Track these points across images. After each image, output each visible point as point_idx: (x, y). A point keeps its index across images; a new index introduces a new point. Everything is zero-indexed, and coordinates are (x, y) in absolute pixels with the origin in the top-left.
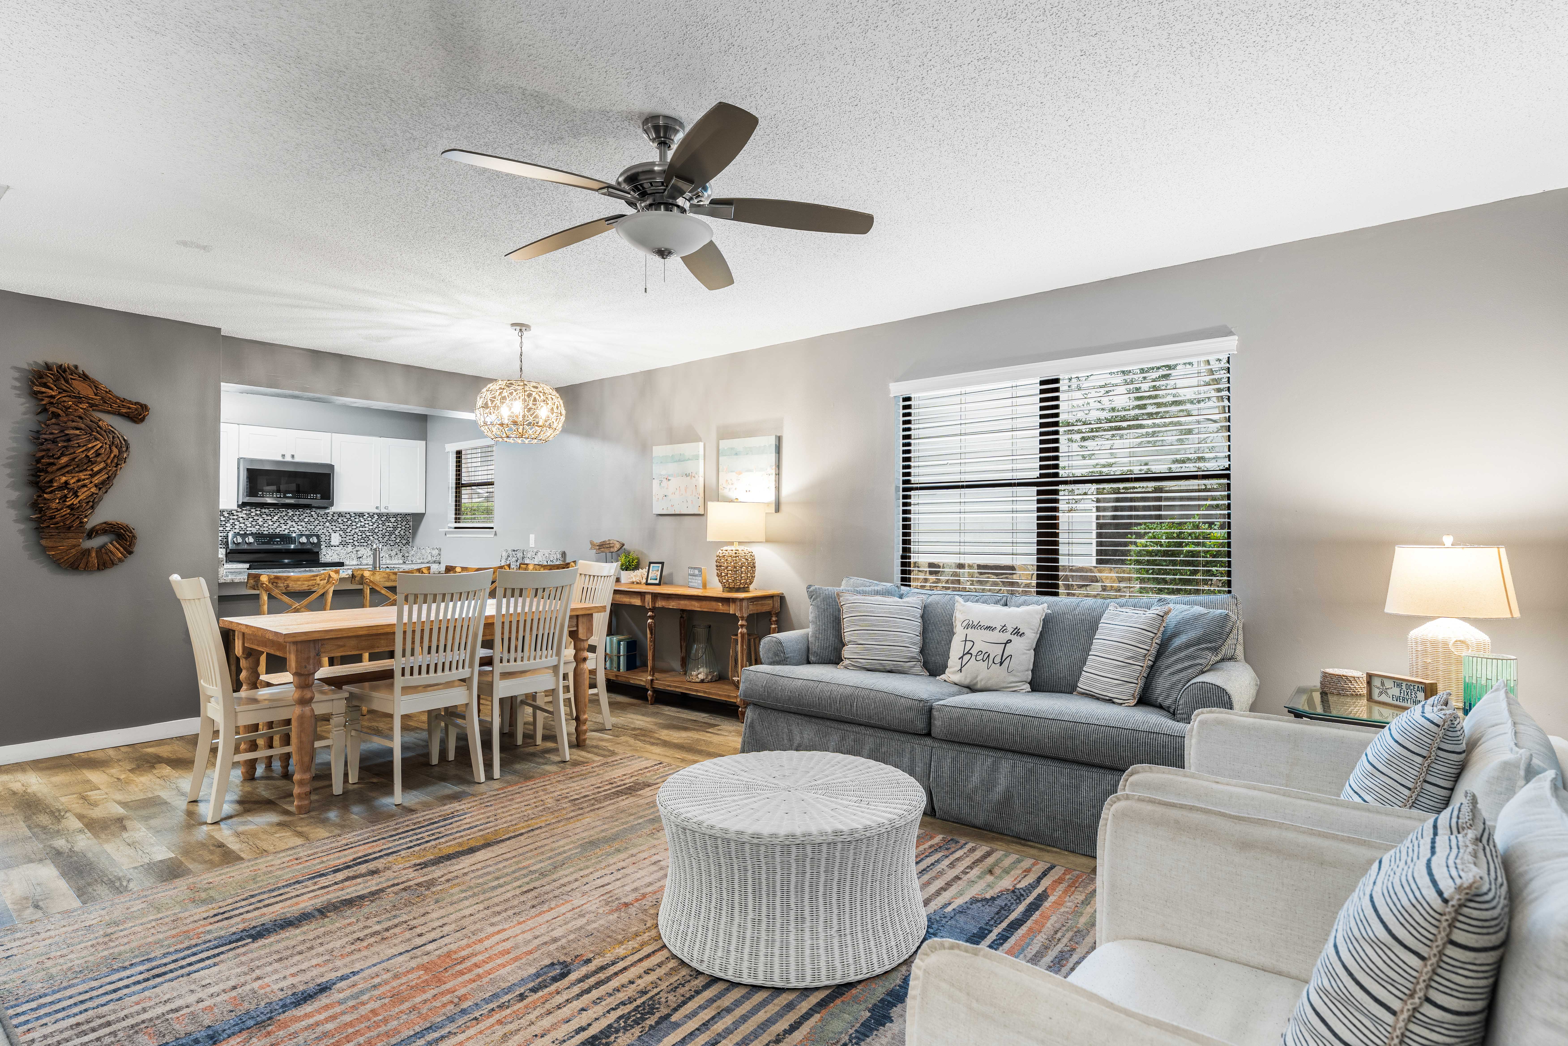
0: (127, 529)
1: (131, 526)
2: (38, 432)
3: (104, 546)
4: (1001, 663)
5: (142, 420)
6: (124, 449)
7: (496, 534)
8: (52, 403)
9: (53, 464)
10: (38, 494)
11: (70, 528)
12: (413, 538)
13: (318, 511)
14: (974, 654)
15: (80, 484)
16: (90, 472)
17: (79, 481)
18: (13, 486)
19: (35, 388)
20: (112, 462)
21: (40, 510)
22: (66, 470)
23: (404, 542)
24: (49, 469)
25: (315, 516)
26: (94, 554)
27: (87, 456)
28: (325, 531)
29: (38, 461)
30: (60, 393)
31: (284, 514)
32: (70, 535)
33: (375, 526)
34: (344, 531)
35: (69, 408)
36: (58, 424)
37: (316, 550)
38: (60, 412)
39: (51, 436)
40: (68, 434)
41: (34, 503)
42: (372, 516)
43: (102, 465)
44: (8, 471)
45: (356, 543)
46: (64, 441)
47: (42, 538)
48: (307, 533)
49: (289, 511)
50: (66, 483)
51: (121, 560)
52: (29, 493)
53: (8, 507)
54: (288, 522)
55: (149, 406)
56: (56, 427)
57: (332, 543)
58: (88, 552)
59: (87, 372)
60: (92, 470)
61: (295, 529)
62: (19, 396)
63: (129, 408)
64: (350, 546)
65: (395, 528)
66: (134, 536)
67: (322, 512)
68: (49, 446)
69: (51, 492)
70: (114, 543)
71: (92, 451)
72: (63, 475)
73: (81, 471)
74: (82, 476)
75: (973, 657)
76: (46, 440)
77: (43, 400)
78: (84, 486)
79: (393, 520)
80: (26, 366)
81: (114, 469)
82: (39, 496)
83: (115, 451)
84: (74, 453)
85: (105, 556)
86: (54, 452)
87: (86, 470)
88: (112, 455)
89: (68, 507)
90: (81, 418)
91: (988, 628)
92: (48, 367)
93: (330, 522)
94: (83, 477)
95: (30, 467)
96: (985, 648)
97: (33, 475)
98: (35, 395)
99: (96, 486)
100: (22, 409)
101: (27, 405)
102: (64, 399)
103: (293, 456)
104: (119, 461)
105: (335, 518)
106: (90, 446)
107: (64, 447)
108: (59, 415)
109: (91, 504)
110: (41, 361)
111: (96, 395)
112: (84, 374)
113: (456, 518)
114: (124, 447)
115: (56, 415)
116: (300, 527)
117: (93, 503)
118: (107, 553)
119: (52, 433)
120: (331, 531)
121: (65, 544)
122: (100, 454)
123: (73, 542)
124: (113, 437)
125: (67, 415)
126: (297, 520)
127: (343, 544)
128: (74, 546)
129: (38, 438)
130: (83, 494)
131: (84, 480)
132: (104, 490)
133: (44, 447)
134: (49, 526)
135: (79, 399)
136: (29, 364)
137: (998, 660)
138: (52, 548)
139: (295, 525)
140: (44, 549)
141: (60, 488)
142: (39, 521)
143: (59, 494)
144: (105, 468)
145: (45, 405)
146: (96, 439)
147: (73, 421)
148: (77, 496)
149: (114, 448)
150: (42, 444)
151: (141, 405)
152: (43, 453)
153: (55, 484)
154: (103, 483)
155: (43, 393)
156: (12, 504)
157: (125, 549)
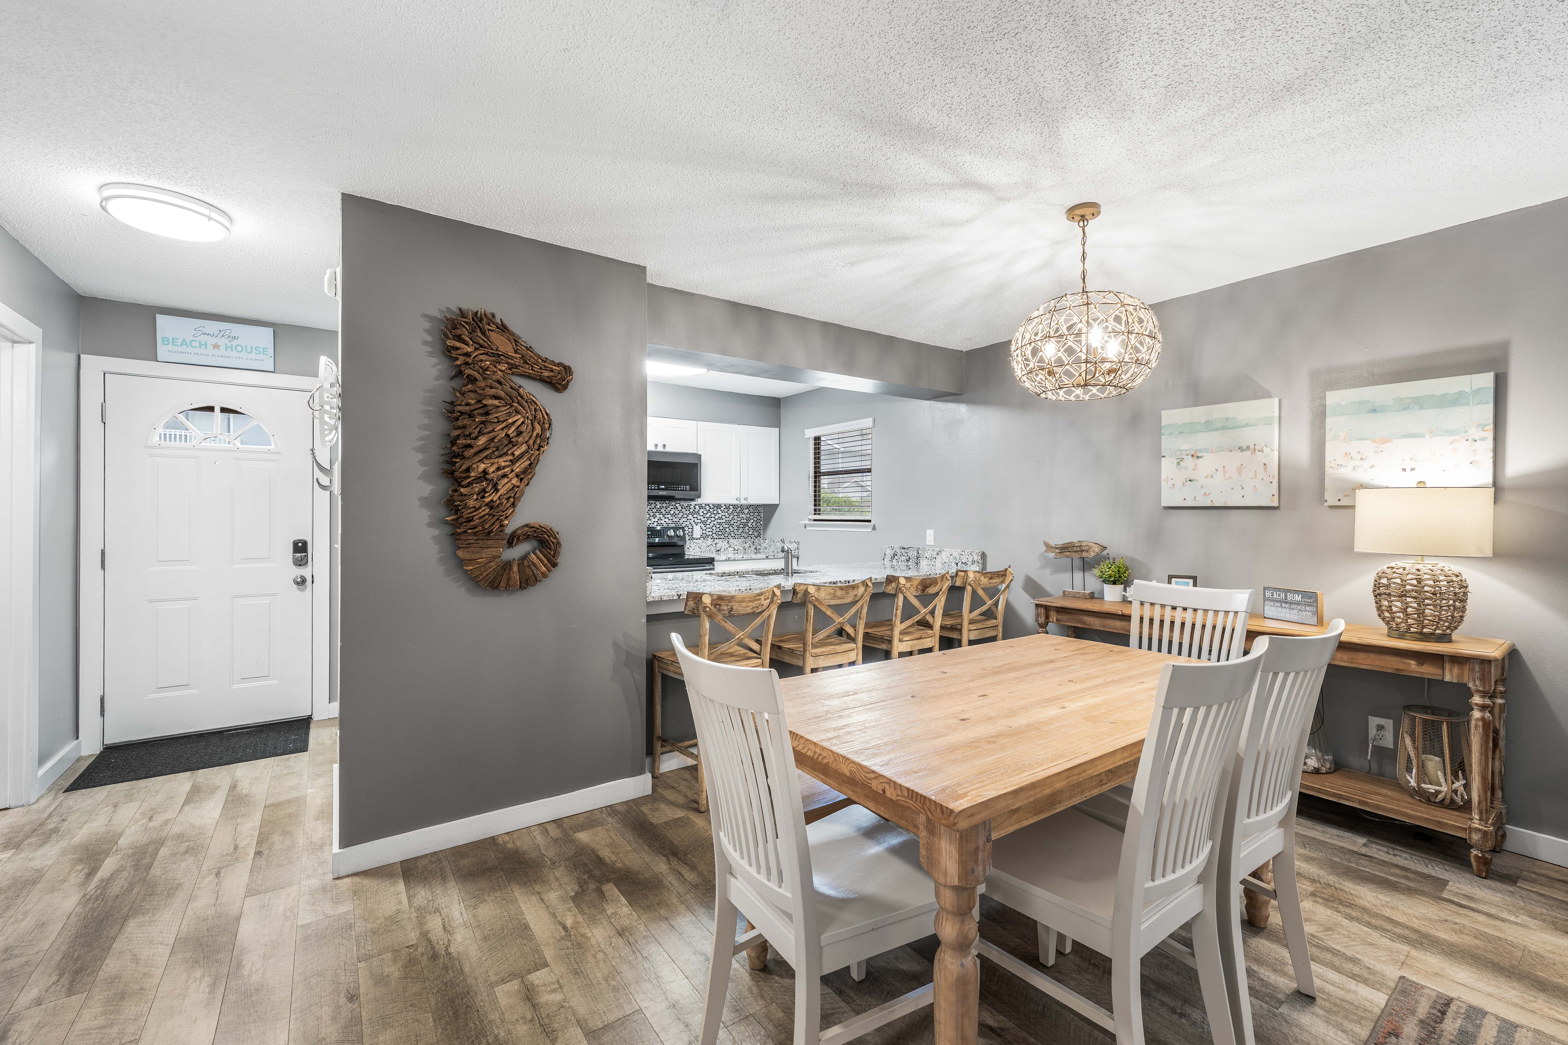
0: (551, 533)
1: (555, 529)
2: (452, 403)
3: (525, 557)
5: (565, 387)
6: (547, 426)
7: (874, 528)
8: (467, 364)
9: (469, 446)
10: (454, 488)
11: (489, 533)
12: (765, 529)
13: (682, 503)
15: (500, 473)
16: (511, 457)
17: (498, 469)
18: (425, 477)
19: (450, 343)
20: (534, 442)
21: (457, 510)
22: (485, 455)
23: (756, 534)
24: (466, 454)
25: (680, 508)
26: (515, 568)
27: (507, 435)
28: (688, 523)
29: (453, 443)
30: (476, 349)
31: (653, 506)
32: (490, 542)
33: (731, 517)
34: (704, 523)
35: (487, 370)
36: (475, 392)
37: (680, 543)
38: (476, 374)
39: (467, 408)
40: (485, 406)
41: (449, 500)
42: (728, 507)
43: (524, 447)
44: (420, 456)
45: (714, 535)
46: (482, 415)
47: (459, 548)
48: (673, 525)
49: (658, 503)
50: (485, 472)
51: (545, 576)
52: (443, 486)
53: (421, 506)
54: (657, 514)
55: (573, 370)
56: (473, 395)
57: (694, 536)
58: (508, 565)
59: (505, 322)
60: (513, 454)
61: (663, 522)
62: (430, 354)
63: (552, 371)
64: (709, 539)
65: (748, 520)
66: (559, 543)
67: (685, 504)
68: (465, 422)
69: (468, 485)
70: (537, 552)
71: (513, 428)
72: (480, 461)
73: (500, 456)
74: (502, 462)
76: (462, 413)
77: (457, 359)
78: (505, 476)
79: (746, 511)
80: (438, 315)
81: (537, 452)
82: (455, 491)
83: (538, 429)
84: (493, 431)
85: (528, 571)
86: (471, 430)
87: (506, 454)
88: (535, 434)
89: (487, 505)
90: (500, 383)
92: (462, 313)
93: (692, 514)
94: (503, 464)
95: (444, 452)
97: (448, 462)
98: (449, 352)
99: (517, 476)
100: (434, 372)
101: (440, 367)
102: (481, 357)
103: (664, 446)
104: (542, 442)
105: (696, 510)
106: (510, 421)
107: (483, 422)
108: (476, 380)
109: (512, 500)
110: (454, 308)
111: (516, 352)
112: (503, 324)
113: (815, 510)
114: (546, 423)
115: (472, 380)
116: (667, 520)
117: (514, 498)
118: (529, 567)
119: (468, 404)
120: (693, 523)
121: (484, 555)
122: (521, 433)
123: (492, 552)
124: (535, 409)
125: (484, 379)
126: (664, 512)
127: (704, 537)
128: (495, 557)
129: (453, 412)
130: (504, 487)
131: (504, 468)
132: (525, 481)
133: (459, 423)
134: (466, 532)
135: (497, 357)
136: (441, 311)
138: (471, 561)
139: (663, 518)
140: (462, 562)
141: (478, 480)
142: (455, 524)
143: (477, 488)
144: (526, 452)
145: (460, 366)
146: (517, 412)
147: (491, 388)
148: (497, 490)
149: (536, 424)
150: (457, 419)
151: (565, 367)
152: (459, 432)
153: (473, 474)
154: (525, 471)
155: (457, 349)
156: (425, 502)
157: (549, 560)
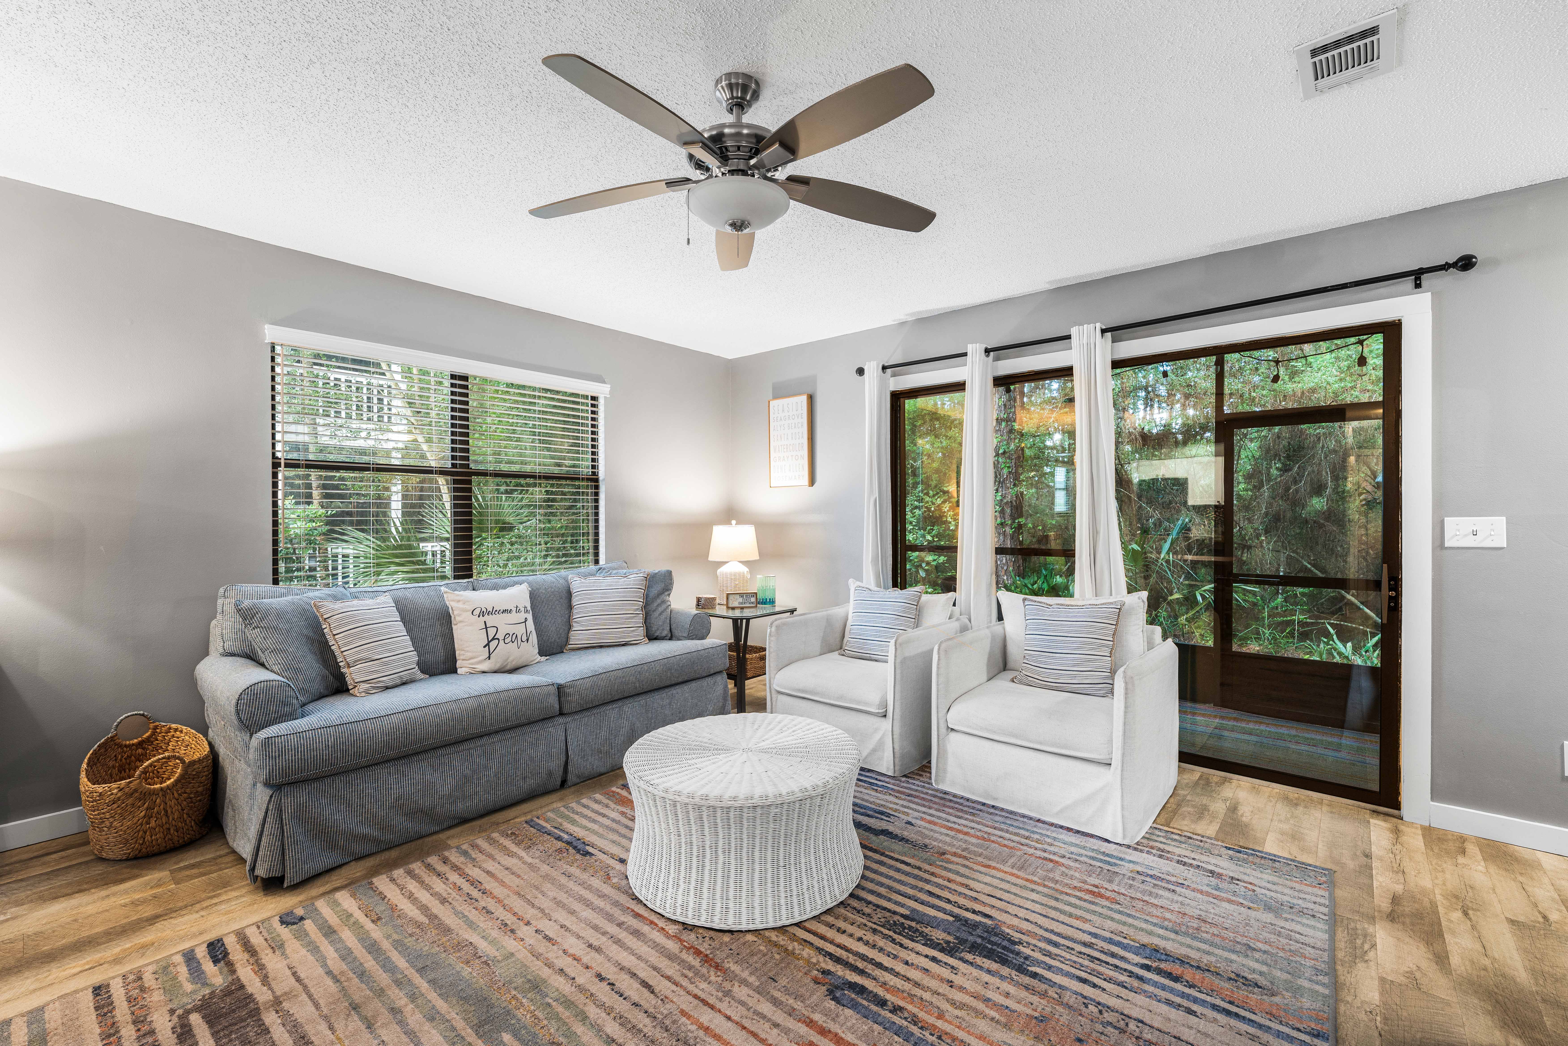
4: (528, 640)
14: (501, 638)
75: (502, 642)
91: (505, 611)
96: (511, 630)
137: (524, 638)
